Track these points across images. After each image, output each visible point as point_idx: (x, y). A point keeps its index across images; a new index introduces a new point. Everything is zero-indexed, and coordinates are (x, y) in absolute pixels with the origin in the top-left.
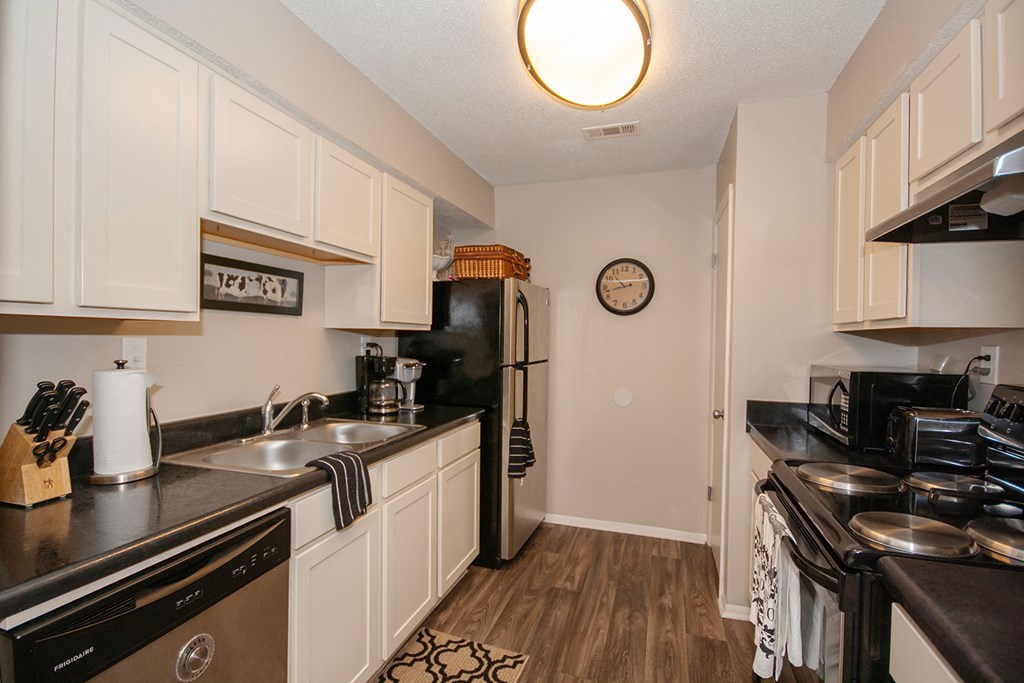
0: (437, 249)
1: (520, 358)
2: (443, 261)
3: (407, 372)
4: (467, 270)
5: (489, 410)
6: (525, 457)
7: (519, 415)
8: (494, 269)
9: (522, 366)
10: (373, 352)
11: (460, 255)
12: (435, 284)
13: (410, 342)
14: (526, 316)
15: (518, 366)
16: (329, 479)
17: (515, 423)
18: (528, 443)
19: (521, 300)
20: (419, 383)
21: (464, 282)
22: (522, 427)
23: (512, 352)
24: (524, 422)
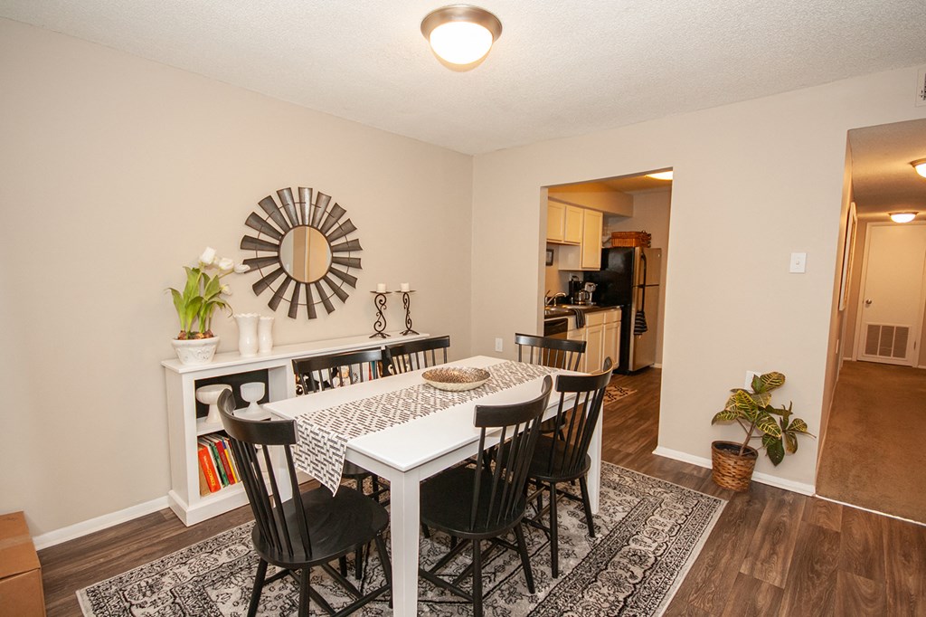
0: (603, 235)
1: (642, 283)
2: (606, 239)
3: (589, 288)
4: (618, 243)
5: (626, 306)
6: (642, 327)
7: (640, 309)
8: (630, 243)
9: (643, 286)
10: (575, 280)
11: (614, 236)
12: (603, 250)
13: (589, 275)
14: (645, 264)
15: (640, 286)
16: (575, 314)
17: (638, 312)
18: (644, 321)
19: (643, 257)
20: (593, 293)
21: (616, 249)
22: (641, 314)
23: (638, 279)
24: (642, 312)
